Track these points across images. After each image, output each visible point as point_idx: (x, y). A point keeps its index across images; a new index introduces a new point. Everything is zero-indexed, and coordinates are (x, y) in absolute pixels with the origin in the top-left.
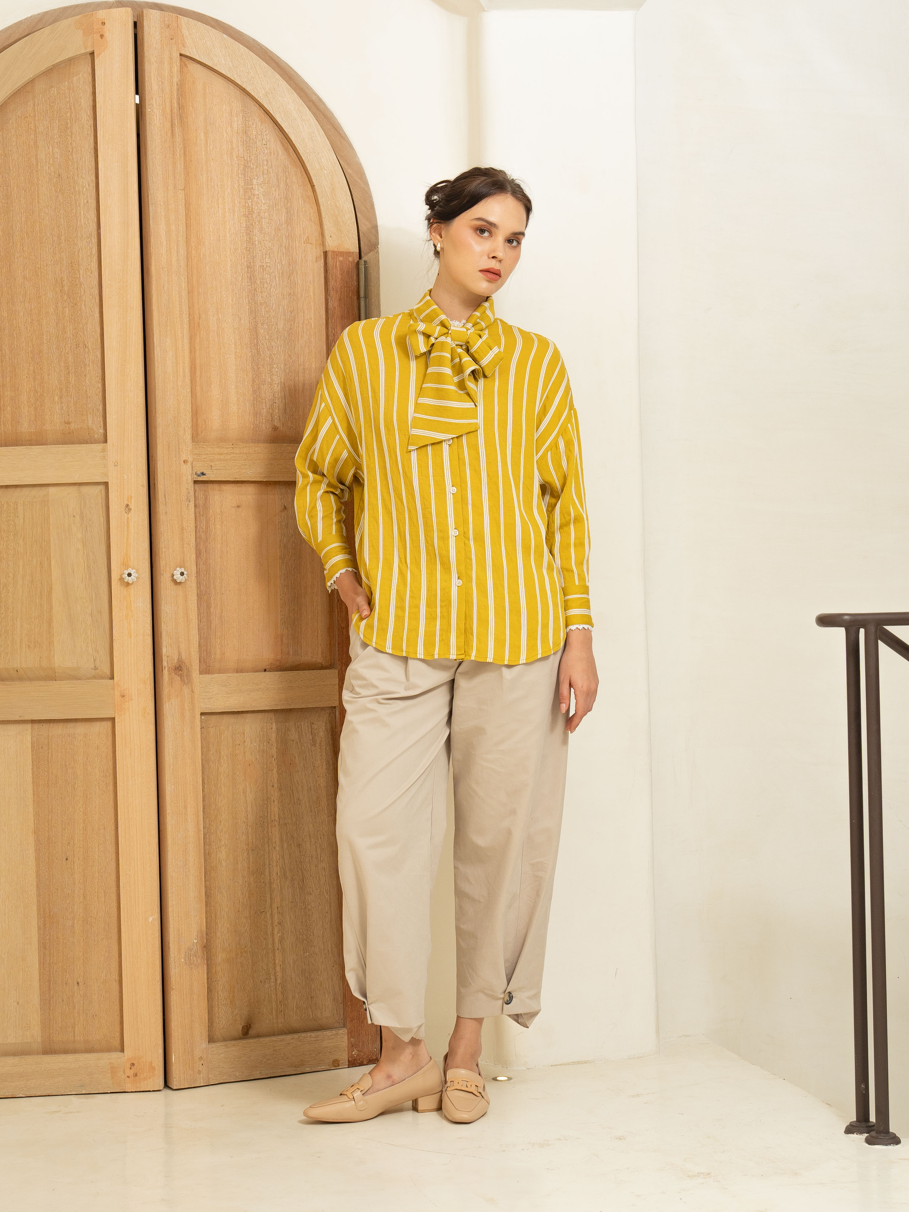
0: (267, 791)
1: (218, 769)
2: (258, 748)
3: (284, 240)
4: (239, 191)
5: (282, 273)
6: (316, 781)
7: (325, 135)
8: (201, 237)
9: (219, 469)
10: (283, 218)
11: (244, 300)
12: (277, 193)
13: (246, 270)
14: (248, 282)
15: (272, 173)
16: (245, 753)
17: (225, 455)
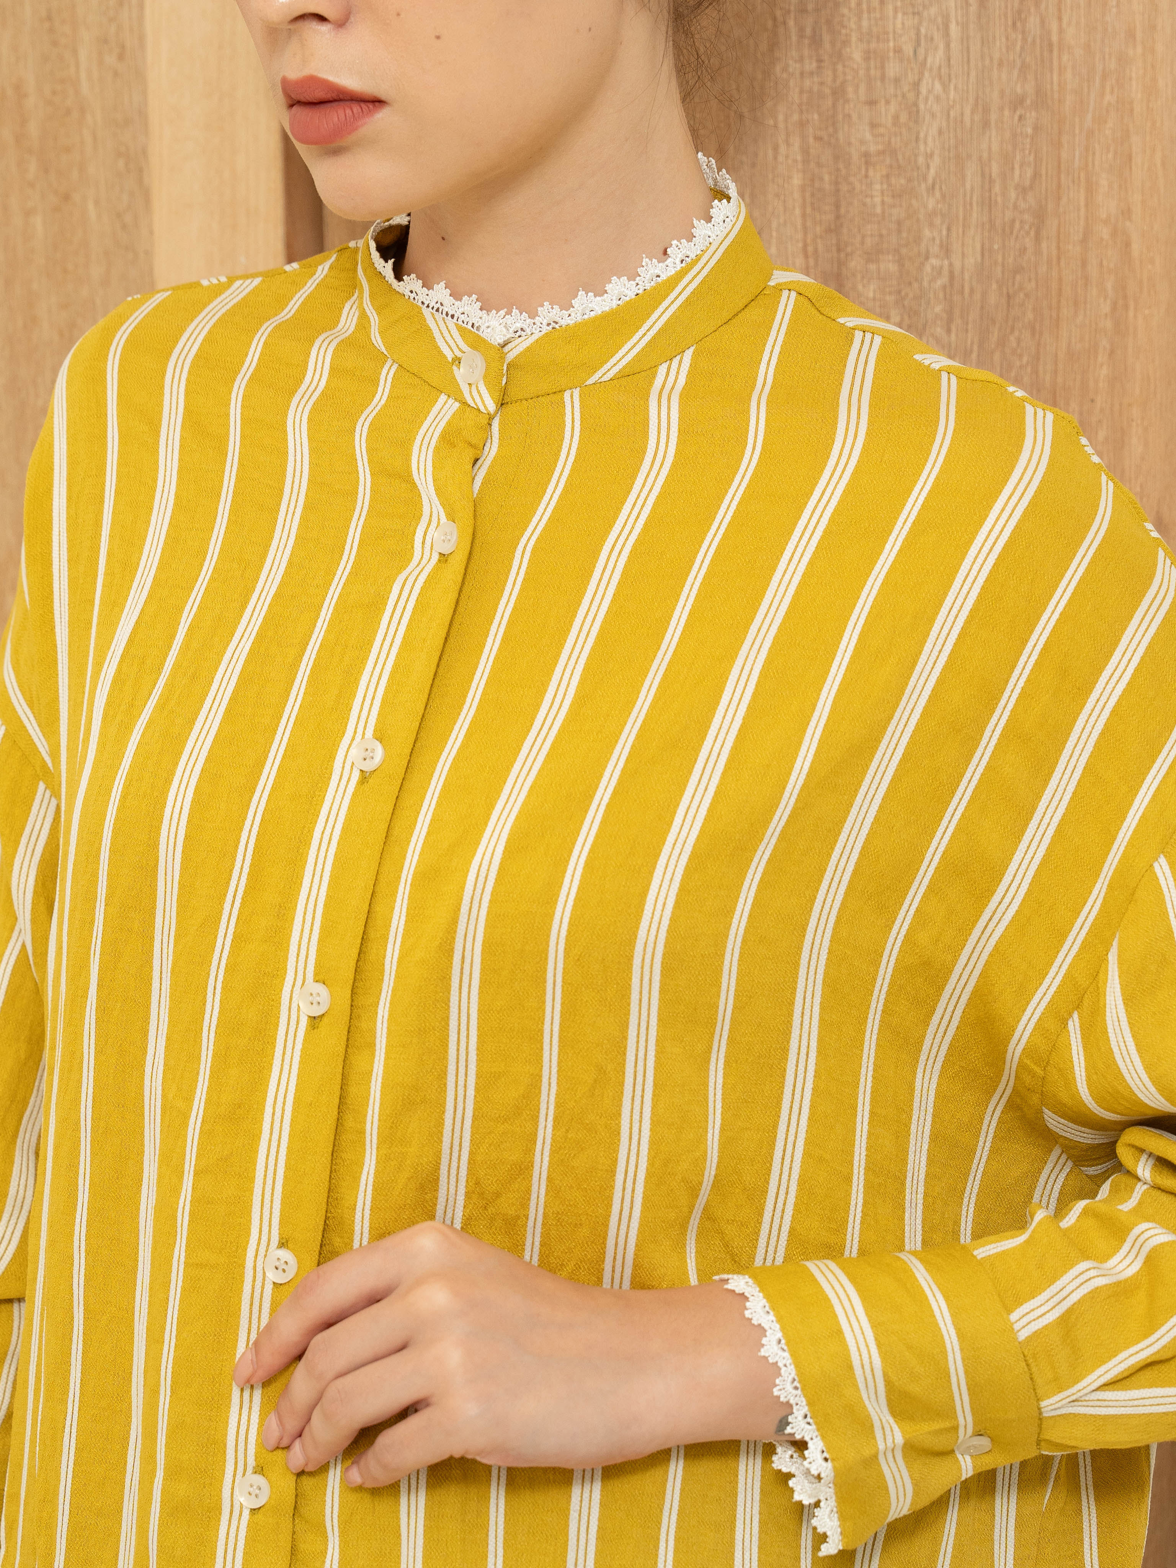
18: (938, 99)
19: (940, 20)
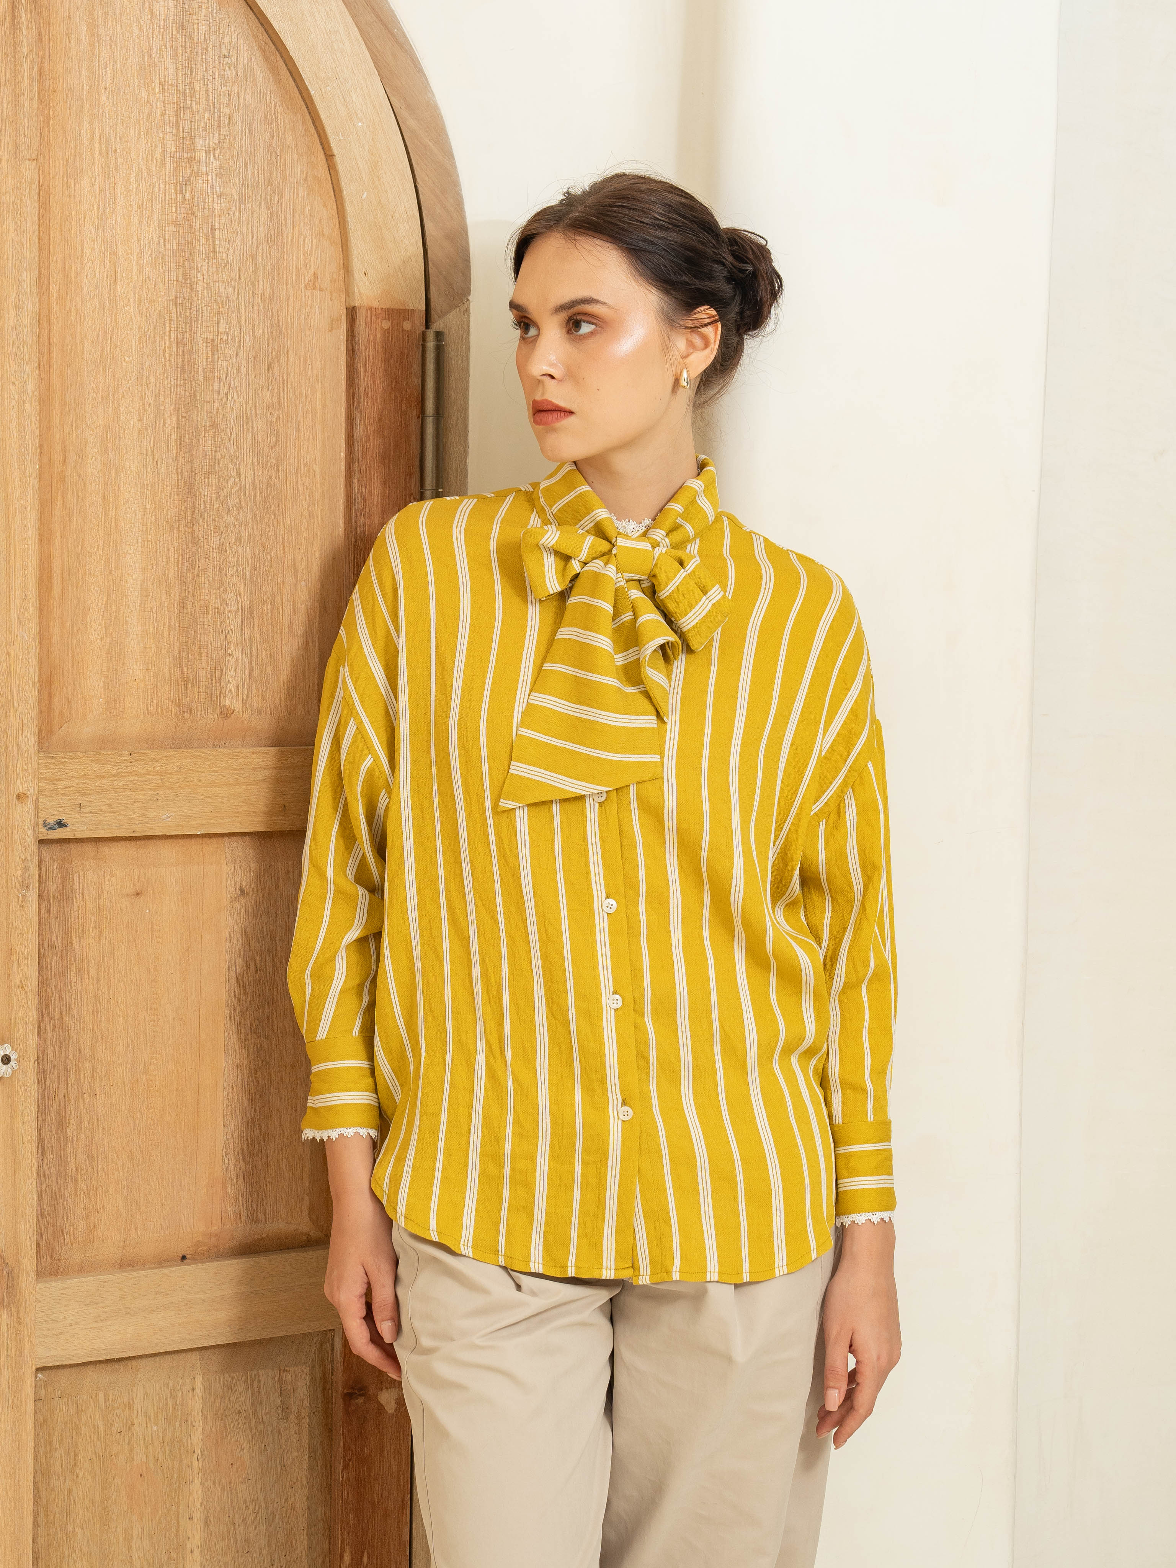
0: (178, 1530)
1: (70, 1491)
2: (161, 1435)
3: (261, 280)
4: (164, 165)
5: (255, 357)
6: (286, 1499)
7: (361, 39)
8: (73, 271)
9: (96, 812)
10: (262, 229)
11: (168, 421)
12: (250, 172)
13: (174, 349)
14: (176, 379)
15: (239, 123)
16: (132, 1449)
17: (113, 779)
18: (236, 401)
19: (237, 364)
